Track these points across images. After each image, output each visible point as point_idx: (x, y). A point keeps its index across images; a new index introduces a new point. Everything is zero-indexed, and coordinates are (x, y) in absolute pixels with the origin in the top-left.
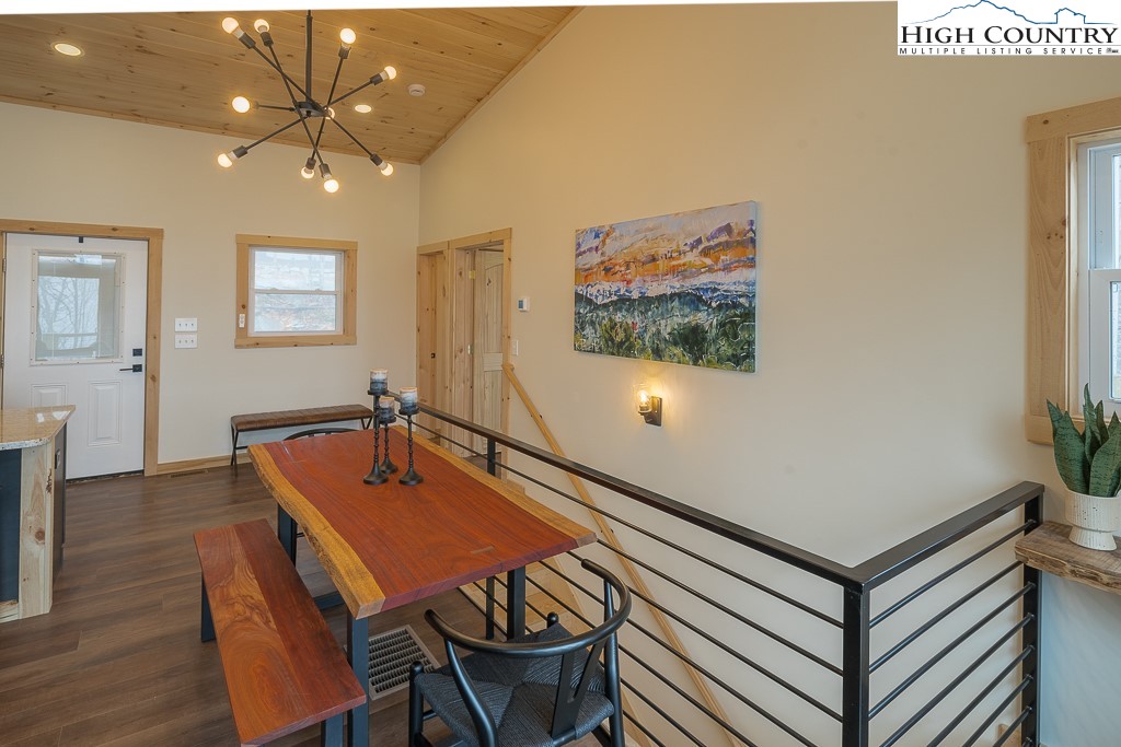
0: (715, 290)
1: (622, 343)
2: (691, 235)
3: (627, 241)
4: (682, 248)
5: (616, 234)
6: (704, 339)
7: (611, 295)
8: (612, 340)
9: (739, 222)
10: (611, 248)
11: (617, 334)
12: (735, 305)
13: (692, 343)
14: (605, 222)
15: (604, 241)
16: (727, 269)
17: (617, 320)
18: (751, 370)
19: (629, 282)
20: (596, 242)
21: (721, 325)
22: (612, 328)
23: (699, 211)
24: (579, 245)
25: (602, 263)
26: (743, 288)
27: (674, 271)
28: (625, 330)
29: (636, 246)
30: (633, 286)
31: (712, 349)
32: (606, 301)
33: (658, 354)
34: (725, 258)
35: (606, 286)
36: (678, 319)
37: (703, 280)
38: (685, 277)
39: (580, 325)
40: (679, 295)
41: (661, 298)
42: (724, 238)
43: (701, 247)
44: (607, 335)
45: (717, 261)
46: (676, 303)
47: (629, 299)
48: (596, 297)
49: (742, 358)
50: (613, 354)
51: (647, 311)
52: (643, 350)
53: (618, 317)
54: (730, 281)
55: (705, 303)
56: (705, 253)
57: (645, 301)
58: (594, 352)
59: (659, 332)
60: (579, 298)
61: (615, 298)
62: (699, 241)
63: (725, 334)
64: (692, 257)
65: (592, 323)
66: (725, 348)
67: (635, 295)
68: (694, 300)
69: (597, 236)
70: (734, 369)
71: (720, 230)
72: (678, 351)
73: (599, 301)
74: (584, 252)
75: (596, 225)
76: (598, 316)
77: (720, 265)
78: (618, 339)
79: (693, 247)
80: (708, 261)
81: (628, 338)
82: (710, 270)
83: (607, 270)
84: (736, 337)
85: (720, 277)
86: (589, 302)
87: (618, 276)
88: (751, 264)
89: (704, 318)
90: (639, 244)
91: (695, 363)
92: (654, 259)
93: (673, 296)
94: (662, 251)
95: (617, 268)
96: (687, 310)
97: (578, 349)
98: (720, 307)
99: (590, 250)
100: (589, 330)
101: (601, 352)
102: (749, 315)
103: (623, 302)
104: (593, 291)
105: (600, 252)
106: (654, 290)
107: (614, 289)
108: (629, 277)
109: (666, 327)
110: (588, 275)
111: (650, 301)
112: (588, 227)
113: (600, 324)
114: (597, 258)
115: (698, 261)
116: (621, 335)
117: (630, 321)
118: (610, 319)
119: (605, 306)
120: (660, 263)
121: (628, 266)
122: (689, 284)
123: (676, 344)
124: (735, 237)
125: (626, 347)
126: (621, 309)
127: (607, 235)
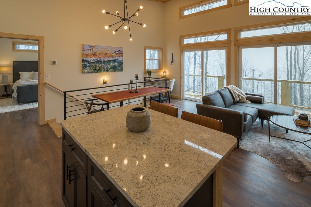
0: (118, 60)
1: (98, 70)
2: (114, 51)
3: (99, 50)
4: (112, 53)
5: (97, 47)
6: (116, 67)
7: (95, 60)
8: (96, 70)
9: (121, 50)
10: (95, 50)
11: (97, 68)
12: (121, 62)
13: (114, 69)
14: (94, 45)
15: (93, 49)
16: (120, 57)
20: (90, 48)
21: (119, 65)
22: (96, 67)
23: (115, 47)
24: (84, 48)
25: (92, 53)
26: (122, 60)
27: (111, 56)
28: (99, 67)
29: (102, 51)
30: (101, 58)
31: (118, 69)
32: (94, 61)
33: (107, 71)
35: (94, 58)
36: (112, 64)
37: (116, 58)
38: (113, 58)
39: (85, 67)
40: (112, 60)
41: (108, 61)
42: (119, 52)
44: (94, 69)
45: (118, 55)
46: (111, 62)
47: (101, 61)
48: (91, 61)
49: (122, 70)
50: (96, 72)
51: (105, 63)
52: (104, 71)
53: (97, 65)
54: (120, 59)
55: (116, 62)
56: (116, 54)
58: (90, 73)
59: (108, 67)
60: (83, 61)
61: (96, 61)
62: (115, 52)
63: (120, 66)
64: (114, 54)
65: (89, 66)
66: (119, 68)
68: (114, 61)
69: (90, 47)
71: (119, 51)
72: (112, 70)
73: (92, 61)
74: (86, 50)
75: (90, 44)
76: (91, 65)
78: (97, 69)
81: (100, 69)
82: (117, 57)
83: (94, 55)
84: (121, 66)
86: (88, 61)
87: (97, 56)
88: (122, 56)
89: (116, 64)
90: (103, 51)
91: (115, 71)
92: (107, 54)
94: (108, 53)
95: (97, 55)
96: (113, 63)
97: (84, 73)
98: (119, 62)
99: (88, 50)
100: (88, 68)
101: (92, 72)
102: (122, 64)
103: (98, 62)
104: (90, 59)
105: (91, 51)
106: (106, 59)
107: (96, 59)
108: (100, 57)
109: (109, 66)
110: (87, 55)
111: (106, 61)
112: (87, 44)
113: (92, 66)
114: (91, 52)
115: (115, 55)
116: (98, 68)
117: (101, 65)
118: (95, 65)
119: (93, 62)
120: (108, 55)
121: (100, 54)
122: (114, 59)
123: (111, 69)
124: (121, 52)
125: (100, 71)
126: (98, 63)
127: (94, 47)
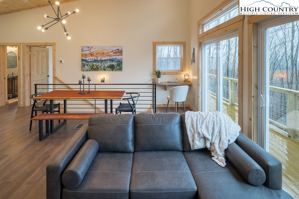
0: (116, 59)
1: (95, 69)
2: (111, 50)
3: (97, 50)
4: (110, 52)
6: (114, 67)
7: (92, 59)
8: (93, 68)
9: (120, 49)
10: (92, 50)
12: (120, 61)
13: (112, 68)
14: (91, 46)
15: (90, 49)
16: (118, 56)
17: (94, 64)
18: (122, 71)
19: (97, 57)
20: (88, 49)
21: (117, 64)
22: (93, 66)
23: (113, 46)
24: (83, 49)
25: (90, 53)
26: (121, 59)
27: (108, 55)
29: (99, 51)
30: (98, 58)
31: (116, 68)
32: (91, 61)
33: (104, 70)
34: (118, 54)
35: (91, 58)
36: (109, 63)
37: (114, 57)
38: (110, 57)
39: (83, 66)
40: (109, 60)
41: (105, 60)
42: (118, 51)
43: (113, 52)
44: (92, 67)
45: (116, 54)
46: (108, 61)
47: (97, 60)
48: (88, 60)
49: (121, 69)
50: (93, 71)
51: (102, 62)
52: (101, 69)
53: (95, 64)
54: (118, 58)
55: (114, 61)
56: (114, 53)
57: (101, 61)
58: (88, 71)
60: (83, 60)
62: (113, 51)
63: (118, 66)
64: (112, 53)
65: (87, 65)
66: (118, 68)
67: (99, 59)
68: (112, 60)
69: (88, 48)
70: (119, 71)
71: (117, 50)
72: (109, 69)
73: (89, 61)
74: (84, 51)
75: (88, 46)
76: (89, 63)
77: (117, 55)
78: (95, 68)
79: (112, 52)
80: (115, 54)
81: (97, 67)
82: (115, 56)
83: (91, 55)
84: (120, 66)
85: (117, 57)
86: (86, 61)
87: (94, 56)
88: (122, 55)
89: (114, 63)
90: (100, 50)
91: (112, 71)
92: (103, 53)
93: (108, 60)
94: (105, 52)
95: (94, 54)
96: (111, 62)
97: (83, 71)
98: (117, 62)
99: (86, 50)
100: (86, 67)
101: (90, 70)
102: (122, 63)
103: (95, 61)
104: (88, 59)
105: (89, 51)
106: (103, 59)
107: (93, 58)
108: (97, 56)
109: (106, 65)
110: (86, 55)
111: (103, 61)
112: (86, 46)
113: (89, 65)
114: (88, 52)
115: (113, 54)
116: (95, 67)
117: (98, 64)
118: (92, 64)
119: (91, 62)
120: (105, 54)
121: (97, 54)
122: (111, 58)
123: (108, 68)
124: (120, 51)
125: (97, 69)
126: (95, 62)
127: (91, 48)
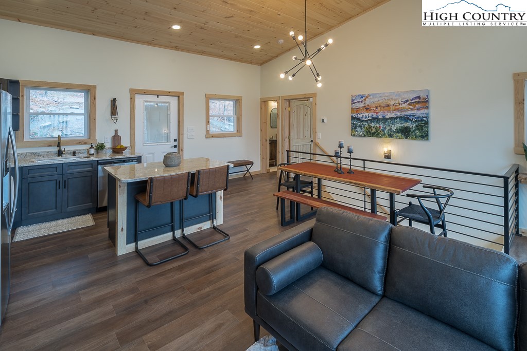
0: (414, 116)
1: (374, 133)
2: (404, 99)
3: (376, 100)
4: (400, 102)
5: (372, 97)
6: (410, 131)
7: (369, 117)
8: (370, 132)
9: (423, 96)
10: (368, 102)
11: (372, 130)
12: (422, 120)
13: (405, 133)
14: (366, 94)
15: (365, 100)
16: (419, 109)
17: (372, 125)
18: (427, 140)
19: (377, 113)
20: (362, 99)
21: (417, 126)
22: (369, 128)
23: (407, 92)
24: (353, 100)
25: (365, 106)
26: (425, 115)
27: (397, 110)
28: (376, 129)
29: (380, 102)
30: (379, 114)
31: (413, 134)
32: (366, 119)
33: (390, 136)
34: (418, 106)
35: (367, 114)
36: (399, 125)
37: (410, 112)
38: (402, 112)
39: (354, 127)
40: (399, 117)
41: (391, 118)
42: (417, 100)
43: (408, 103)
44: (367, 131)
45: (414, 107)
46: (398, 120)
47: (378, 119)
48: (362, 118)
49: (425, 136)
50: (370, 136)
51: (385, 122)
52: (384, 135)
53: (372, 124)
54: (420, 113)
55: (410, 120)
56: (410, 104)
57: (385, 120)
58: (361, 136)
59: (391, 129)
60: (353, 118)
61: (370, 118)
62: (407, 101)
63: (418, 129)
64: (405, 105)
65: (360, 127)
66: (418, 133)
67: (380, 117)
68: (406, 119)
69: (362, 97)
70: (422, 140)
71: (416, 98)
72: (399, 135)
73: (364, 119)
74: (356, 103)
75: (361, 94)
76: (363, 124)
77: (416, 108)
78: (372, 132)
79: (405, 102)
80: (411, 107)
81: (377, 131)
82: (412, 109)
83: (367, 109)
84: (422, 130)
85: (415, 112)
86: (359, 119)
87: (372, 111)
88: (427, 108)
89: (408, 124)
90: (382, 101)
91: (406, 138)
92: (388, 106)
93: (397, 118)
94: (392, 103)
95: (372, 108)
96: (403, 122)
97: (354, 136)
98: (416, 121)
99: (358, 102)
100: (358, 129)
101: (364, 136)
102: (427, 123)
103: (374, 120)
104: (360, 116)
105: (363, 103)
106: (388, 116)
107: (370, 115)
108: (377, 111)
109: (394, 127)
110: (358, 110)
111: (387, 119)
112: (357, 94)
113: (364, 127)
114: (362, 105)
115: (407, 107)
116: (374, 130)
117: (378, 126)
118: (369, 125)
119: (366, 121)
120: (391, 107)
121: (377, 108)
122: (403, 114)
123: (398, 132)
124: (422, 100)
125: (376, 134)
126: (373, 122)
127: (367, 97)
